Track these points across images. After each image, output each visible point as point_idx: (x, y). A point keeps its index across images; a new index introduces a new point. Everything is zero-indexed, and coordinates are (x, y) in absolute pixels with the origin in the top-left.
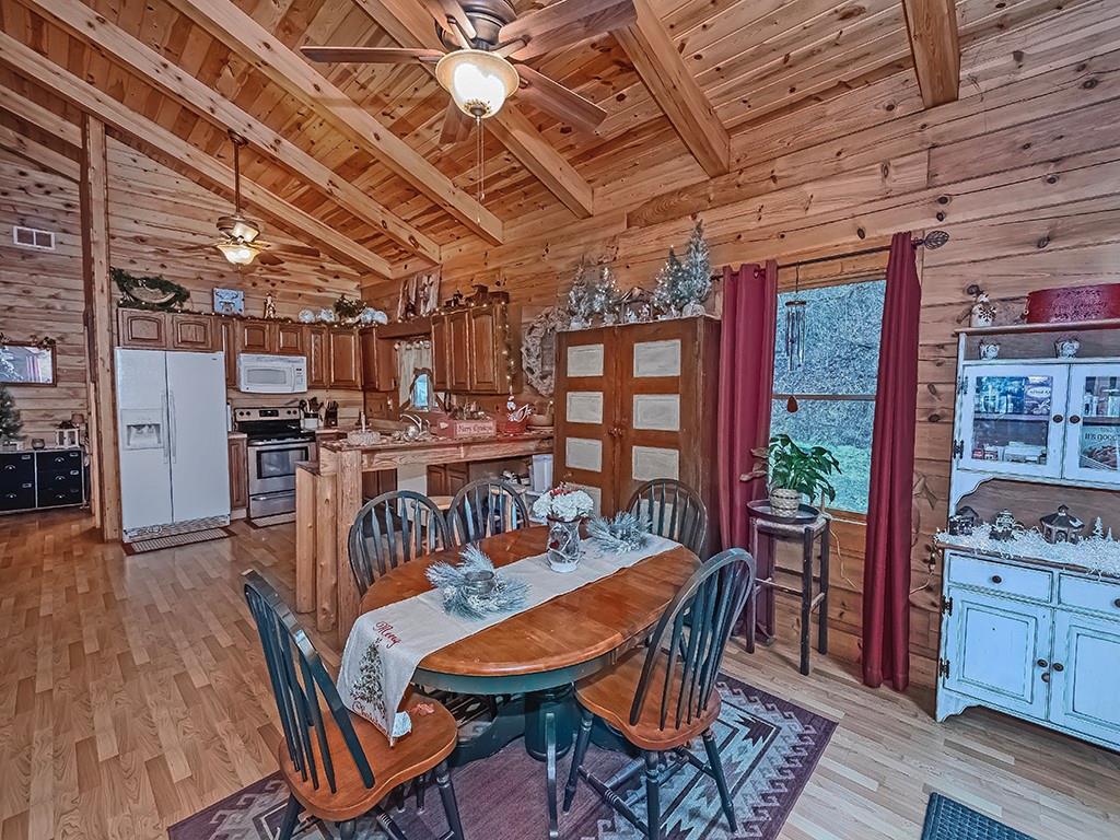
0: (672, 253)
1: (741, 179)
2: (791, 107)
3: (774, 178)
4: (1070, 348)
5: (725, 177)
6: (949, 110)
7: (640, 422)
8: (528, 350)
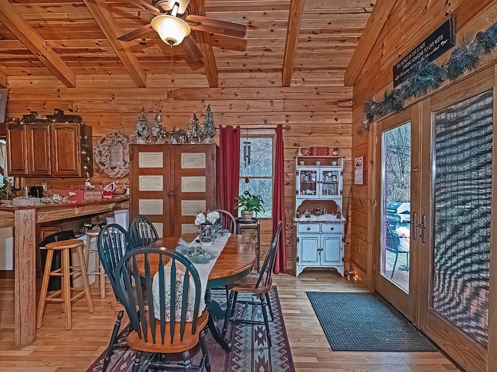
0: (195, 115)
1: (223, 91)
2: (242, 71)
3: (236, 95)
4: (319, 163)
5: (216, 89)
6: (287, 89)
7: (185, 189)
8: (100, 152)
